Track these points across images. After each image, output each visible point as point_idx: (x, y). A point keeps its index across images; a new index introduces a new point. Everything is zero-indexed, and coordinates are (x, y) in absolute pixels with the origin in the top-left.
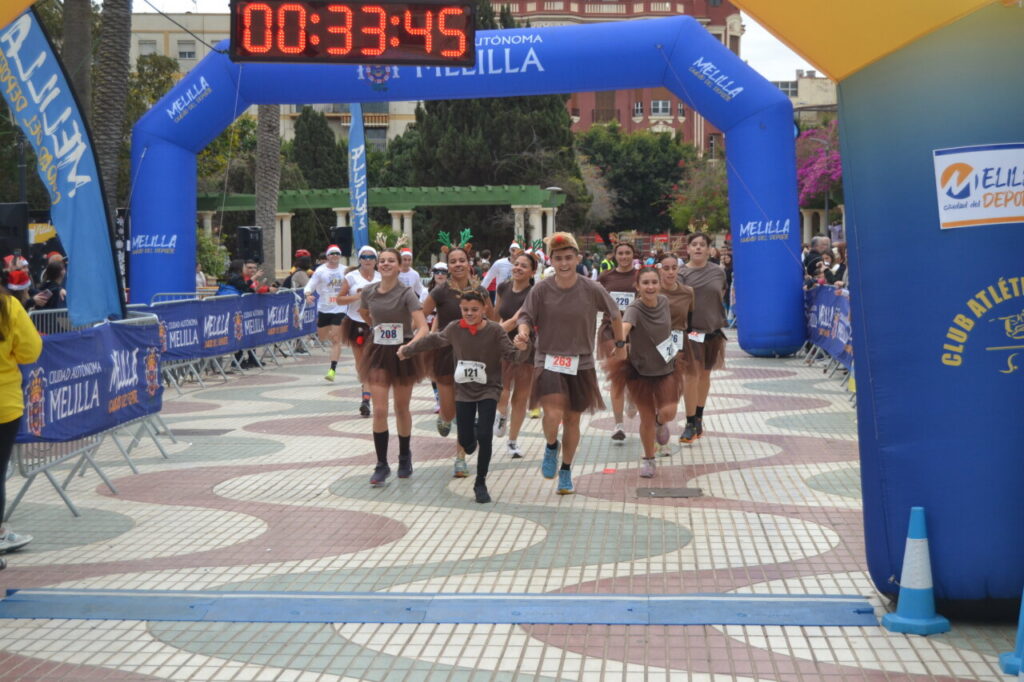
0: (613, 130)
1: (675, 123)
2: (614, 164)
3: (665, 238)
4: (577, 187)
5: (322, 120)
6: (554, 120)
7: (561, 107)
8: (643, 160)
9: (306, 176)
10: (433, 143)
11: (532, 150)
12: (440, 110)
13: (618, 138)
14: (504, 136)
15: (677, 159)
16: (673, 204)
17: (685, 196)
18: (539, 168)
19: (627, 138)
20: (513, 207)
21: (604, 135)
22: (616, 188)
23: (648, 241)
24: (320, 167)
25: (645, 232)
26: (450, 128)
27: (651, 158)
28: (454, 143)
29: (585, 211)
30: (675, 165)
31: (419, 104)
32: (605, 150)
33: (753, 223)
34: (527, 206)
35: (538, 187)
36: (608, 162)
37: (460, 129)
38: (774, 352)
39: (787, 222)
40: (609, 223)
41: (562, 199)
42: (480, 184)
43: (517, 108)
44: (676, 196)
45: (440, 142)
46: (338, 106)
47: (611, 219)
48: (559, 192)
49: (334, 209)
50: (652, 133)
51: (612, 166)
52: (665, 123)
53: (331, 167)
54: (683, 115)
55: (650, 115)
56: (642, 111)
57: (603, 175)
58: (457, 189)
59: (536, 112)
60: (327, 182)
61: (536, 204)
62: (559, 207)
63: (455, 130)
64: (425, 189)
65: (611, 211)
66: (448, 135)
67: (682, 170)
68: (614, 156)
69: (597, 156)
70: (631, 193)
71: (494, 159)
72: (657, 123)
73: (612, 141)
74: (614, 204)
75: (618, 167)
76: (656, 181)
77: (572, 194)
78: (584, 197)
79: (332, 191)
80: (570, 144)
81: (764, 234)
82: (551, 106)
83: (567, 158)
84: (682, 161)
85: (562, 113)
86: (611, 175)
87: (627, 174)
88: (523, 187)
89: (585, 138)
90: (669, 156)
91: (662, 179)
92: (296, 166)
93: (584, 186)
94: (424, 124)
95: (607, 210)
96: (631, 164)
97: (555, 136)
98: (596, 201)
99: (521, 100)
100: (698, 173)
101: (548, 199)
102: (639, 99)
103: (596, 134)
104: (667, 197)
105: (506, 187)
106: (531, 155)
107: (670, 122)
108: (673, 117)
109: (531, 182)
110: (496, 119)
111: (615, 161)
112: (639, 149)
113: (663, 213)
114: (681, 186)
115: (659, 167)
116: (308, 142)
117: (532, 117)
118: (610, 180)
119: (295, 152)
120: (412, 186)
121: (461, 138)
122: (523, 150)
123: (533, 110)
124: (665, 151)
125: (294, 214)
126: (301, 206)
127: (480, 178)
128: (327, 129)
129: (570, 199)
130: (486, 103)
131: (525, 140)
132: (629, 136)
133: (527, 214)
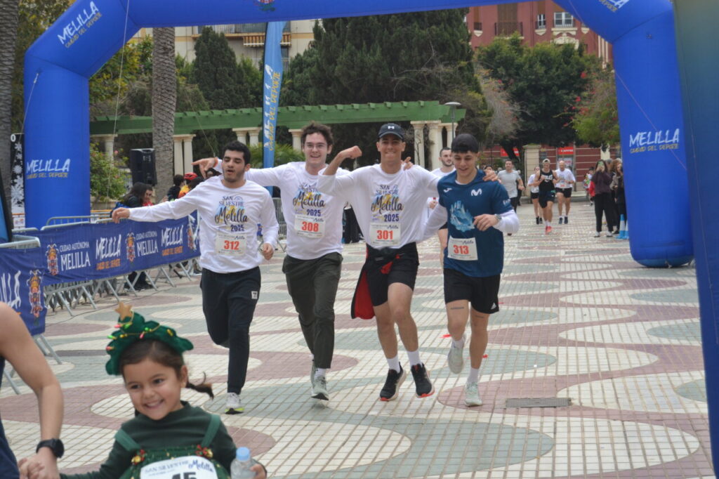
0: (515, 43)
1: (579, 35)
2: (518, 77)
3: (571, 151)
4: (477, 101)
5: (222, 40)
6: (452, 35)
7: (459, 21)
8: (546, 72)
9: (207, 98)
10: (332, 61)
11: (431, 65)
12: (338, 28)
13: (520, 51)
14: (403, 52)
15: (580, 71)
16: (576, 116)
17: (589, 108)
18: (438, 83)
19: (529, 51)
20: (412, 123)
21: (506, 48)
22: (517, 101)
23: (554, 153)
24: (221, 88)
25: (550, 146)
26: (348, 45)
27: (554, 70)
28: (352, 61)
29: (485, 125)
30: (579, 76)
31: (317, 23)
32: (507, 63)
33: (642, 134)
34: (426, 122)
35: (438, 102)
36: (510, 75)
37: (359, 47)
38: (666, 262)
39: (677, 132)
40: (512, 137)
41: (462, 114)
42: (379, 101)
43: (415, 24)
44: (579, 108)
45: (338, 60)
46: (240, 26)
47: (515, 132)
48: (458, 107)
49: (234, 130)
50: (555, 44)
51: (515, 79)
52: (569, 35)
53: (232, 87)
54: (587, 27)
55: (554, 27)
56: (545, 23)
57: (505, 89)
58: (356, 106)
59: (434, 27)
60: (228, 102)
61: (435, 120)
62: (459, 122)
63: (354, 47)
64: (324, 107)
65: (514, 125)
66: (346, 53)
67: (586, 81)
68: (517, 69)
69: (498, 69)
70: (534, 106)
71: (392, 75)
72: (560, 35)
73: (514, 54)
74: (517, 118)
75: (520, 81)
76: (560, 92)
77: (472, 109)
78: (484, 111)
79: (231, 112)
80: (469, 58)
81: (653, 144)
82: (449, 21)
83: (466, 73)
84: (586, 72)
85: (460, 27)
86: (514, 88)
87: (529, 87)
88: (422, 103)
89: (487, 52)
90: (572, 67)
91: (564, 91)
92: (196, 87)
93: (484, 100)
94: (322, 42)
95: (510, 124)
96: (533, 77)
97: (454, 51)
98: (498, 114)
99: (419, 16)
100: (601, 84)
101: (447, 114)
102: (542, 11)
103: (498, 47)
104: (571, 110)
105: (405, 103)
106: (430, 71)
107: (574, 33)
108: (576, 29)
109: (430, 97)
110: (394, 35)
111: (517, 74)
112: (542, 62)
113: (565, 125)
114: (585, 98)
115: (563, 79)
116: (209, 62)
117: (431, 33)
118: (513, 93)
119: (196, 73)
120: (312, 104)
121: (359, 55)
122: (422, 66)
123: (431, 25)
124: (567, 63)
125: (195, 135)
126: (202, 128)
127: (379, 95)
128: (227, 49)
129: (470, 113)
130: (384, 20)
131: (424, 55)
132: (531, 48)
133: (426, 130)
